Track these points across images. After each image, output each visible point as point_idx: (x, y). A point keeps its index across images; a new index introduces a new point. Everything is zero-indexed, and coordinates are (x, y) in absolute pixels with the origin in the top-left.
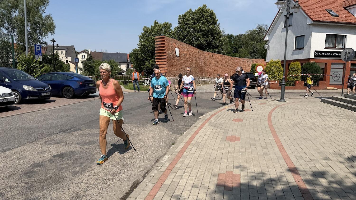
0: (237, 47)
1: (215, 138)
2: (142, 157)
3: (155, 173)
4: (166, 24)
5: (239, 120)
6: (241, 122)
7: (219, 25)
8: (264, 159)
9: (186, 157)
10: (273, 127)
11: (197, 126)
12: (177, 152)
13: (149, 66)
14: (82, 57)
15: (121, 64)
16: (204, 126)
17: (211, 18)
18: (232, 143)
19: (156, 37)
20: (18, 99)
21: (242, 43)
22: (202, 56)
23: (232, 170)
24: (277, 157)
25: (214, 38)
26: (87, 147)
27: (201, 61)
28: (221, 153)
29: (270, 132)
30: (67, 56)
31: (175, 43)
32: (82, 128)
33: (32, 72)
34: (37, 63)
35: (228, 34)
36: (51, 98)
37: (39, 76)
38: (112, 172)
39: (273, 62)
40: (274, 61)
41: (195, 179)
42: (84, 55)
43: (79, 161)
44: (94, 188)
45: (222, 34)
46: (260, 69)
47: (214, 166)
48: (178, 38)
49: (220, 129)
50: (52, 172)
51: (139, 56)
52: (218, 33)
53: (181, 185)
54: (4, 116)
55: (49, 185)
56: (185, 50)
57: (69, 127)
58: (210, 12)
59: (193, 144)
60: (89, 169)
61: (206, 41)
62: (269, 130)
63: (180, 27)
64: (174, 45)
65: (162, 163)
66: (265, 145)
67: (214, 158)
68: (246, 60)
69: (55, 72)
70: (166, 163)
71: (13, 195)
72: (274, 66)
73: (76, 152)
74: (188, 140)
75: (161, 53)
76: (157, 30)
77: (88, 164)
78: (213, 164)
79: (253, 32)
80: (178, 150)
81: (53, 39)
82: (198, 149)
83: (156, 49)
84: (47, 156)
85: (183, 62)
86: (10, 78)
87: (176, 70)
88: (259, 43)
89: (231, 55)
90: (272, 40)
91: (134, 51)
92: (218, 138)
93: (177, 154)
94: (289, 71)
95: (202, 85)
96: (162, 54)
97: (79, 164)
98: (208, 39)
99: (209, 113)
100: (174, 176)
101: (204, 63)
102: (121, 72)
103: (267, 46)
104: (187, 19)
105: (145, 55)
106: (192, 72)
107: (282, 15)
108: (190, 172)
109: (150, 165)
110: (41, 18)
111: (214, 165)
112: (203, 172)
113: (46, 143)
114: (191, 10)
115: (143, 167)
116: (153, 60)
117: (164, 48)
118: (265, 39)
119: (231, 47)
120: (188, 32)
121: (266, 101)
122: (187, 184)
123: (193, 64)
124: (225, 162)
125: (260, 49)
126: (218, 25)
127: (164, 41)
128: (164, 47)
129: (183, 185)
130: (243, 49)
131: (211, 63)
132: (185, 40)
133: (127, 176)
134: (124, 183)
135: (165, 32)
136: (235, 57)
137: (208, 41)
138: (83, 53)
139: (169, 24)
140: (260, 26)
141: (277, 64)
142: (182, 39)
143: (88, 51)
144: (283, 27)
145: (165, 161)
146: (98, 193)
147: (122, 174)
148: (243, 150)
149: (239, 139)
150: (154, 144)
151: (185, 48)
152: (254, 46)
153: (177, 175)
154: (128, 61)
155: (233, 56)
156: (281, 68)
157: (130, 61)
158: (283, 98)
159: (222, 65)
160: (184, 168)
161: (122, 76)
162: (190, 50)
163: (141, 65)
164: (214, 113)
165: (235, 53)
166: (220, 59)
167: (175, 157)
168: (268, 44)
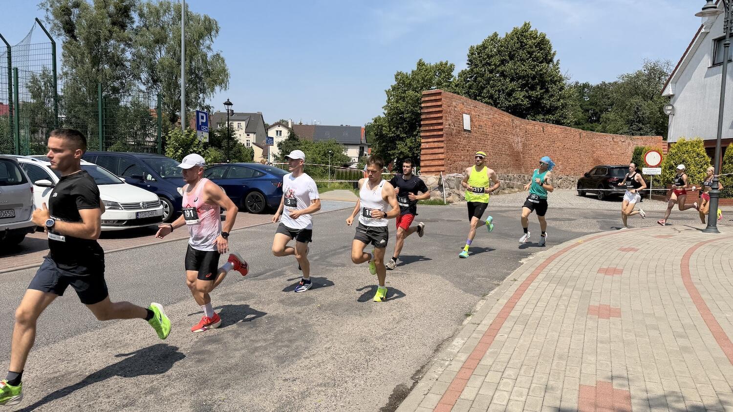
0: (597, 110)
1: (563, 307)
2: (405, 337)
3: (439, 373)
4: (442, 65)
5: (615, 271)
6: (618, 276)
7: (558, 63)
8: (682, 359)
9: (502, 345)
10: (696, 289)
11: (519, 280)
12: (479, 332)
13: (406, 150)
14: (277, 134)
15: (349, 147)
16: (534, 281)
17: (541, 49)
18: (602, 321)
19: (425, 92)
20: (167, 212)
21: (609, 102)
22: (520, 129)
23: (609, 380)
24: (713, 357)
25: (547, 91)
26: (298, 309)
27: (516, 139)
28: (580, 340)
29: (691, 300)
30: (248, 132)
31: (463, 104)
32: (285, 271)
34: (201, 145)
35: (577, 83)
38: (351, 363)
39: (686, 144)
40: (686, 140)
41: (527, 394)
42: (281, 131)
43: (286, 336)
44: (319, 393)
45: (564, 82)
46: (652, 158)
47: (568, 368)
48: (466, 92)
49: (572, 289)
50: (238, 354)
51: (385, 131)
52: (556, 80)
53: (497, 402)
54: (146, 245)
55: (236, 380)
56: (484, 118)
58: (539, 38)
59: (513, 317)
60: (306, 353)
62: (688, 295)
63: (472, 70)
64: (461, 109)
65: (451, 353)
66: (681, 330)
67: (566, 350)
68: (619, 138)
69: (229, 162)
70: (460, 354)
71: (174, 394)
72: (687, 151)
73: (279, 319)
74: (501, 308)
75: (432, 125)
76: (423, 79)
77: (303, 344)
78: (564, 364)
79: (635, 77)
80: (484, 327)
81: (228, 100)
82: (526, 330)
83: (423, 117)
84: (227, 323)
85: (479, 143)
86: (155, 174)
87: (463, 160)
88: (650, 102)
89: (584, 127)
90: (681, 95)
91: (375, 121)
92: (569, 308)
93: (480, 337)
94: (725, 163)
95: (519, 191)
96: (436, 127)
97: (286, 343)
98: (534, 93)
100: (480, 384)
101: (524, 145)
102: (348, 163)
103: (670, 108)
104: (486, 54)
105: (397, 128)
106: (498, 164)
107: (706, 40)
108: (513, 377)
109: (424, 355)
110: (205, 61)
111: (566, 366)
112: (544, 380)
113: (225, 297)
114: (496, 35)
115: (411, 359)
116: (414, 138)
117: (439, 115)
118: (665, 94)
119: (583, 111)
120: (490, 79)
121: (673, 231)
122: (511, 403)
124: (591, 361)
125: (651, 113)
126: (555, 63)
127: (440, 100)
128: (440, 112)
129: (503, 403)
130: (611, 116)
131: (539, 145)
132: (481, 96)
133: (381, 375)
134: (375, 388)
135: (441, 82)
136: (592, 130)
137: (533, 97)
138: (278, 126)
139: (448, 65)
140: (652, 64)
141: (695, 148)
142: (475, 95)
143: (288, 123)
144: (710, 66)
145: (458, 350)
146: (328, 403)
147: (370, 369)
148: (631, 337)
149: (617, 313)
150: (429, 312)
151: (483, 114)
152: (638, 109)
153: (487, 381)
154: (363, 142)
155: (588, 129)
156: (704, 157)
157: (365, 141)
158: (715, 225)
159: (564, 148)
160: (501, 367)
161: (350, 171)
162: (494, 117)
163: (388, 149)
164: (554, 253)
165: (592, 123)
166: (560, 136)
167: (477, 343)
168: (671, 103)
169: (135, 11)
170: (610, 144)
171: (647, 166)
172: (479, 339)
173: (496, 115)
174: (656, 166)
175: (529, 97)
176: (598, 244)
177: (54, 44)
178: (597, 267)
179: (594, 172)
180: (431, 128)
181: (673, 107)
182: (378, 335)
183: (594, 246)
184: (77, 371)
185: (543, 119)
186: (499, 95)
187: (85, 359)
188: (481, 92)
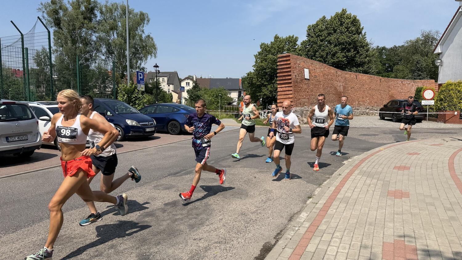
0: (391, 64)
1: (372, 192)
3: (292, 235)
4: (290, 38)
5: (405, 168)
6: (407, 171)
7: (365, 34)
8: (451, 225)
9: (332, 217)
10: (459, 178)
11: (342, 174)
12: (317, 208)
13: (268, 93)
14: (187, 85)
15: (232, 91)
16: (352, 175)
17: (354, 25)
18: (397, 201)
19: (279, 55)
21: (399, 58)
22: (341, 77)
23: (403, 239)
25: (358, 52)
26: (202, 195)
27: (339, 84)
28: (383, 213)
29: (456, 186)
30: (169, 84)
31: (304, 62)
33: (135, 104)
34: (140, 93)
35: (378, 47)
36: (156, 135)
37: (142, 108)
38: (236, 229)
39: (451, 85)
40: (451, 82)
41: (349, 248)
42: (189, 83)
43: (194, 211)
44: (216, 247)
45: (369, 46)
46: (428, 94)
47: (375, 231)
48: (306, 55)
49: (377, 180)
50: (165, 223)
51: (255, 80)
52: (364, 46)
53: (330, 254)
55: (164, 239)
56: (318, 71)
57: (178, 170)
58: (352, 19)
59: (339, 199)
60: (207, 222)
62: (453, 183)
63: (309, 40)
64: (303, 65)
65: (299, 222)
66: (449, 206)
67: (374, 220)
68: (406, 82)
69: (157, 103)
70: (305, 222)
71: (126, 249)
72: (452, 89)
74: (331, 193)
75: (284, 76)
76: (278, 47)
77: (205, 217)
78: (373, 229)
79: (416, 42)
80: (320, 205)
81: (156, 64)
82: (347, 207)
83: (278, 71)
84: (158, 204)
85: (315, 87)
86: (112, 111)
87: (305, 98)
88: (426, 58)
89: (383, 75)
90: (447, 53)
91: (248, 75)
92: (375, 192)
93: (318, 212)
96: (287, 78)
97: (195, 216)
98: (350, 54)
99: (356, 156)
100: (318, 242)
101: (344, 88)
102: (231, 101)
103: (439, 61)
104: (318, 30)
105: (262, 79)
108: (340, 237)
109: (282, 223)
110: (141, 40)
111: (374, 229)
112: (359, 239)
113: (156, 187)
114: (324, 17)
115: (274, 226)
117: (288, 70)
118: (436, 52)
119: (382, 65)
120: (320, 46)
121: (443, 141)
122: (339, 254)
123: (329, 89)
124: (390, 226)
125: (427, 65)
126: (363, 34)
127: (289, 60)
128: (290, 68)
129: (333, 254)
130: (400, 67)
131: (354, 88)
132: (315, 57)
133: (255, 236)
134: (251, 245)
135: (289, 48)
136: (388, 77)
137: (349, 56)
138: (187, 79)
139: (294, 38)
140: (427, 33)
141: (457, 87)
142: (312, 56)
143: (193, 78)
145: (304, 220)
146: (221, 254)
147: (248, 232)
148: (416, 211)
149: (407, 195)
150: (284, 196)
151: (317, 68)
152: (417, 62)
153: (323, 240)
154: (240, 88)
155: (385, 76)
157: (242, 87)
159: (370, 89)
160: (331, 231)
161: (233, 107)
162: (324, 70)
163: (256, 92)
164: (365, 157)
165: (388, 73)
166: (368, 81)
167: (316, 216)
168: (440, 58)
169: (98, 11)
170: (400, 86)
171: (425, 99)
172: (317, 213)
173: (326, 69)
174: (431, 99)
175: (347, 57)
176: (393, 150)
177: (49, 32)
178: (393, 165)
179: (390, 104)
180: (284, 78)
181: (441, 61)
182: (253, 211)
183: (390, 152)
184: (67, 235)
185: (356, 70)
186: (327, 55)
187: (72, 227)
188: (315, 55)
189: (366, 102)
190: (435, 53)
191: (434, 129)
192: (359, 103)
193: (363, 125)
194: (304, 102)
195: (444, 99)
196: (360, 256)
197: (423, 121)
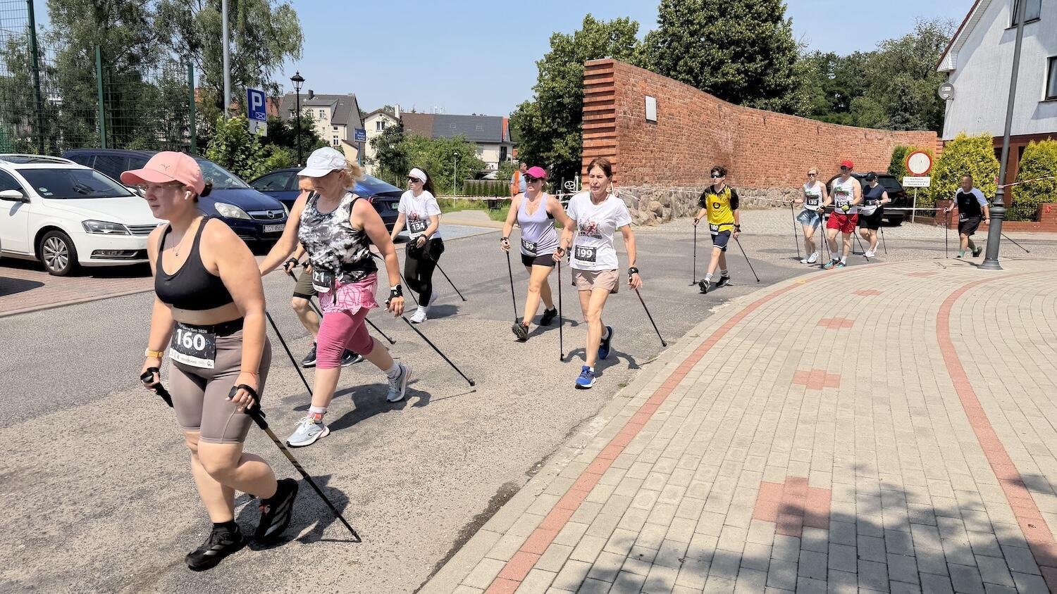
0: (847, 93)
1: (758, 373)
3: (563, 465)
4: (620, 24)
5: (842, 322)
6: (846, 329)
7: (790, 23)
8: (915, 445)
9: (659, 426)
10: (953, 347)
11: (702, 335)
12: (630, 409)
13: (565, 152)
14: (378, 126)
15: (485, 147)
16: (724, 337)
17: (766, 1)
18: (811, 393)
19: (588, 63)
21: (863, 81)
22: (731, 120)
23: (806, 476)
24: (959, 443)
25: (771, 64)
27: (724, 135)
28: (774, 420)
29: (943, 362)
30: (335, 125)
31: (646, 81)
33: (243, 167)
34: (256, 141)
35: (819, 53)
38: (441, 454)
39: (967, 142)
40: (968, 137)
41: (683, 494)
42: (382, 122)
44: (388, 495)
45: (798, 50)
46: (918, 163)
47: (749, 458)
48: (655, 64)
49: (775, 349)
51: (536, 122)
52: (786, 48)
53: (639, 506)
56: (677, 102)
59: (684, 387)
61: (746, 72)
62: (939, 356)
63: (665, 31)
64: (643, 88)
65: (586, 437)
66: (920, 405)
67: (751, 434)
68: (874, 134)
70: (598, 438)
72: (968, 153)
74: (669, 374)
75: (599, 112)
76: (593, 44)
78: (744, 454)
79: (902, 45)
80: (638, 402)
81: (298, 73)
82: (698, 405)
83: (586, 100)
85: (669, 141)
87: (645, 166)
88: (922, 81)
89: (828, 118)
90: (965, 69)
91: (522, 110)
92: (766, 374)
93: (631, 415)
94: (1021, 170)
96: (605, 116)
98: (752, 66)
99: (742, 297)
100: (618, 480)
101: (736, 144)
102: (483, 170)
103: (948, 89)
104: (690, 9)
105: (554, 119)
108: (668, 471)
109: (551, 441)
110: (266, 14)
111: (747, 455)
112: (711, 475)
115: (530, 447)
116: (578, 134)
117: (609, 97)
118: (942, 68)
119: (826, 94)
120: (688, 46)
121: (936, 266)
122: (659, 507)
124: (784, 448)
125: (924, 98)
126: (786, 23)
127: (611, 74)
128: (612, 92)
129: (646, 508)
130: (864, 101)
131: (758, 144)
132: (675, 70)
133: (483, 469)
134: (472, 488)
135: (619, 49)
136: (838, 123)
137: (750, 71)
138: (379, 114)
139: (630, 23)
140: (928, 24)
141: (979, 149)
142: (668, 70)
143: (394, 111)
144: (1008, 27)
145: (596, 433)
146: (399, 510)
147: (469, 461)
148: (848, 415)
149: (835, 381)
151: (675, 97)
152: (903, 91)
153: (629, 476)
154: (505, 140)
155: (832, 121)
156: (991, 160)
157: (509, 138)
158: (995, 258)
159: (793, 149)
160: (651, 457)
161: (486, 183)
162: (691, 102)
163: (539, 149)
164: (759, 298)
165: (839, 113)
166: (790, 131)
167: (625, 423)
168: (950, 82)
170: (862, 143)
171: (911, 174)
172: (629, 418)
173: (695, 99)
174: (923, 175)
176: (826, 284)
178: (818, 318)
180: (598, 117)
181: (952, 88)
182: (489, 415)
183: (818, 288)
184: (34, 467)
185: (766, 104)
186: (702, 68)
187: (49, 450)
188: (676, 64)
189: (784, 177)
190: (940, 69)
191: (926, 241)
192: (767, 181)
193: (770, 229)
194: (644, 175)
195: (950, 175)
196: (704, 513)
197: (903, 224)
